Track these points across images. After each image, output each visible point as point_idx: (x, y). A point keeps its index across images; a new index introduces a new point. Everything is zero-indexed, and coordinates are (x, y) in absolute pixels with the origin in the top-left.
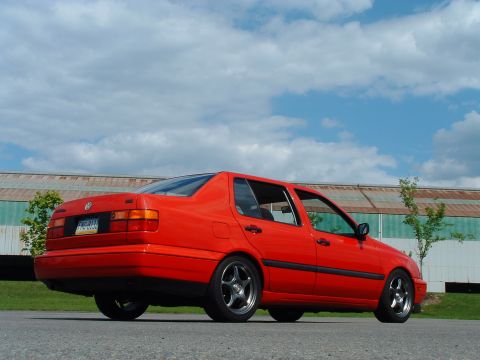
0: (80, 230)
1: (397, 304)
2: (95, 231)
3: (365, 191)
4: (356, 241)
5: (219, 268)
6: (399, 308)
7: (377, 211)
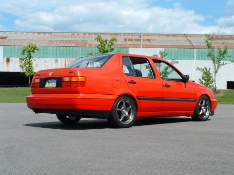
0: (47, 85)
1: (203, 112)
2: (55, 86)
3: (187, 37)
4: (183, 83)
5: (116, 103)
6: (203, 114)
7: (193, 47)
